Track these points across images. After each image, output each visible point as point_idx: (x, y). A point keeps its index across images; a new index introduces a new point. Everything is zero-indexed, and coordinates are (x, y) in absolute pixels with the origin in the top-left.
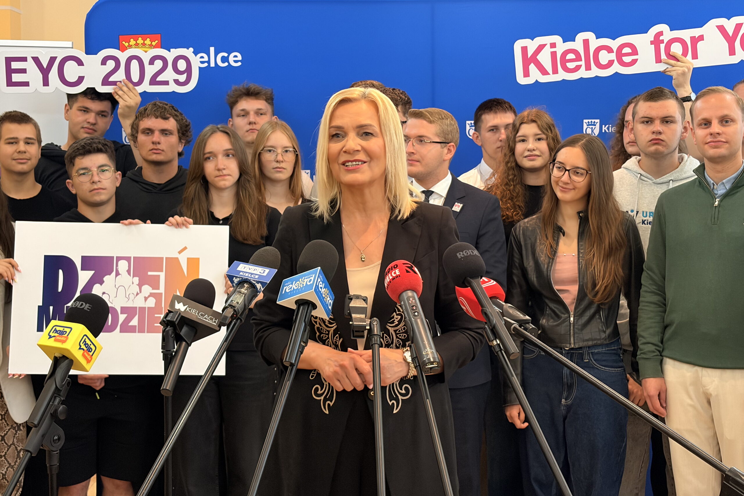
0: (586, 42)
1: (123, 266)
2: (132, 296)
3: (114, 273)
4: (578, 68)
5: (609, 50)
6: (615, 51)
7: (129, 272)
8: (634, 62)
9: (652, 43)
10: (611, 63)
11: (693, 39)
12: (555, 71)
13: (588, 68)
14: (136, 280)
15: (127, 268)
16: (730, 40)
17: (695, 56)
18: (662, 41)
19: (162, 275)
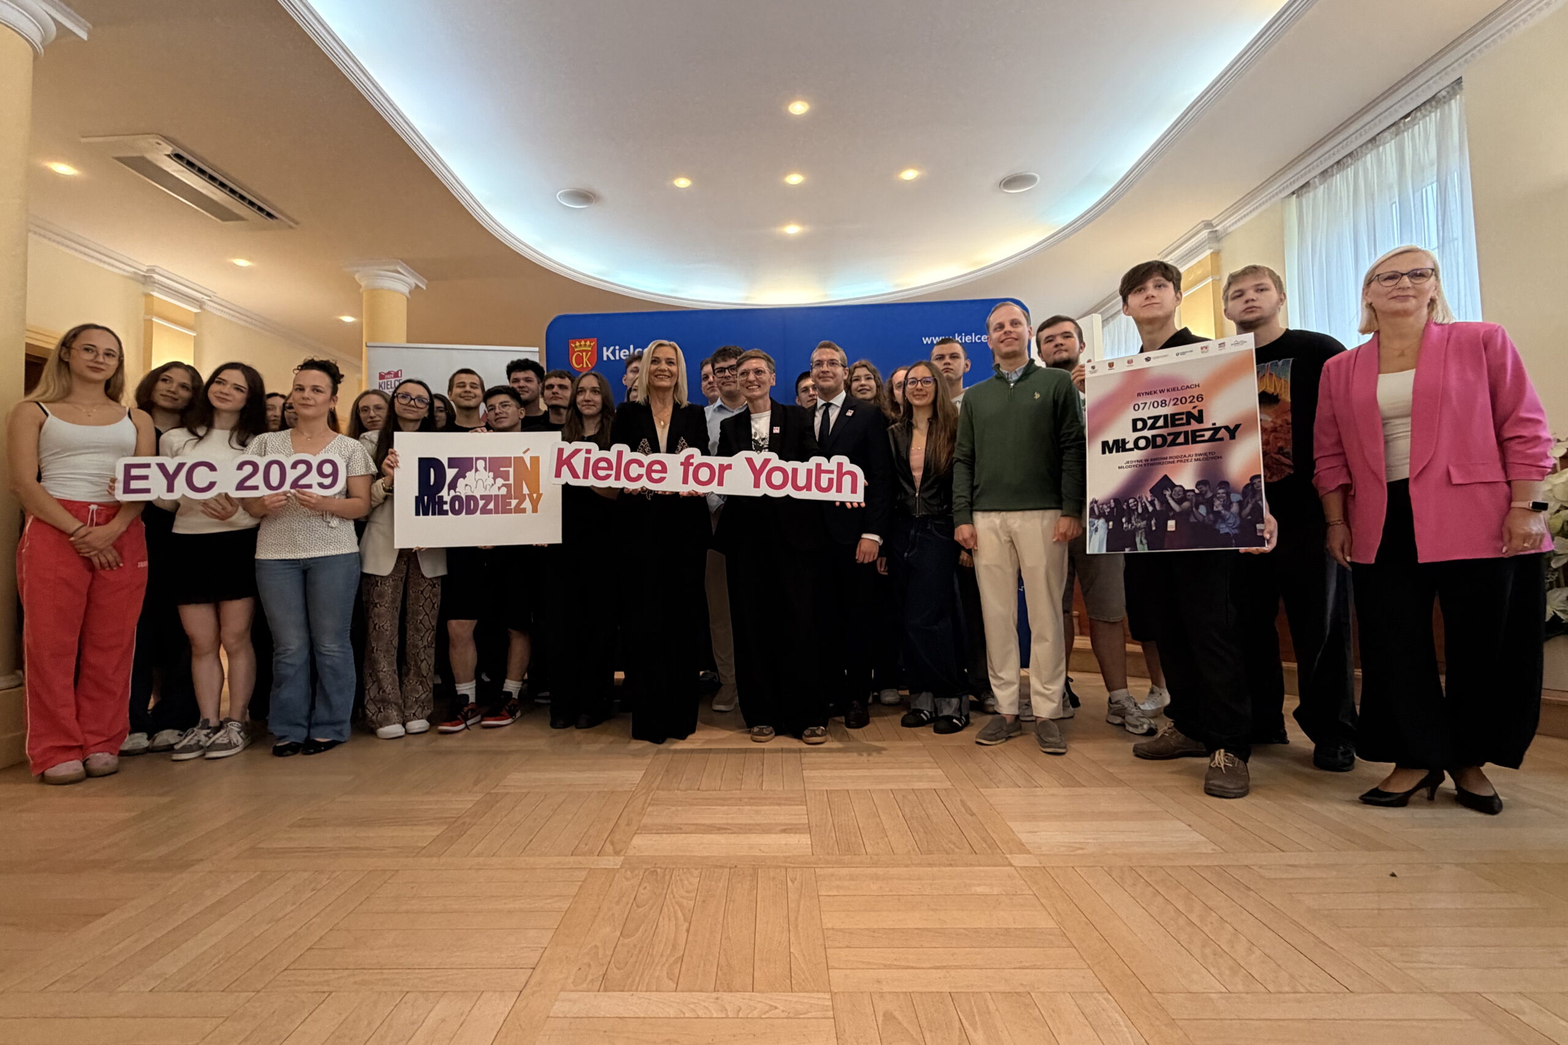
0: (620, 454)
1: (481, 464)
2: (488, 487)
3: (474, 470)
4: (608, 476)
5: (641, 464)
6: (646, 465)
7: (485, 468)
8: (662, 479)
9: (682, 464)
10: (640, 477)
11: (721, 466)
12: (586, 476)
13: (617, 478)
14: (491, 474)
15: (484, 466)
16: (757, 473)
17: (720, 483)
18: (692, 464)
19: (511, 470)
